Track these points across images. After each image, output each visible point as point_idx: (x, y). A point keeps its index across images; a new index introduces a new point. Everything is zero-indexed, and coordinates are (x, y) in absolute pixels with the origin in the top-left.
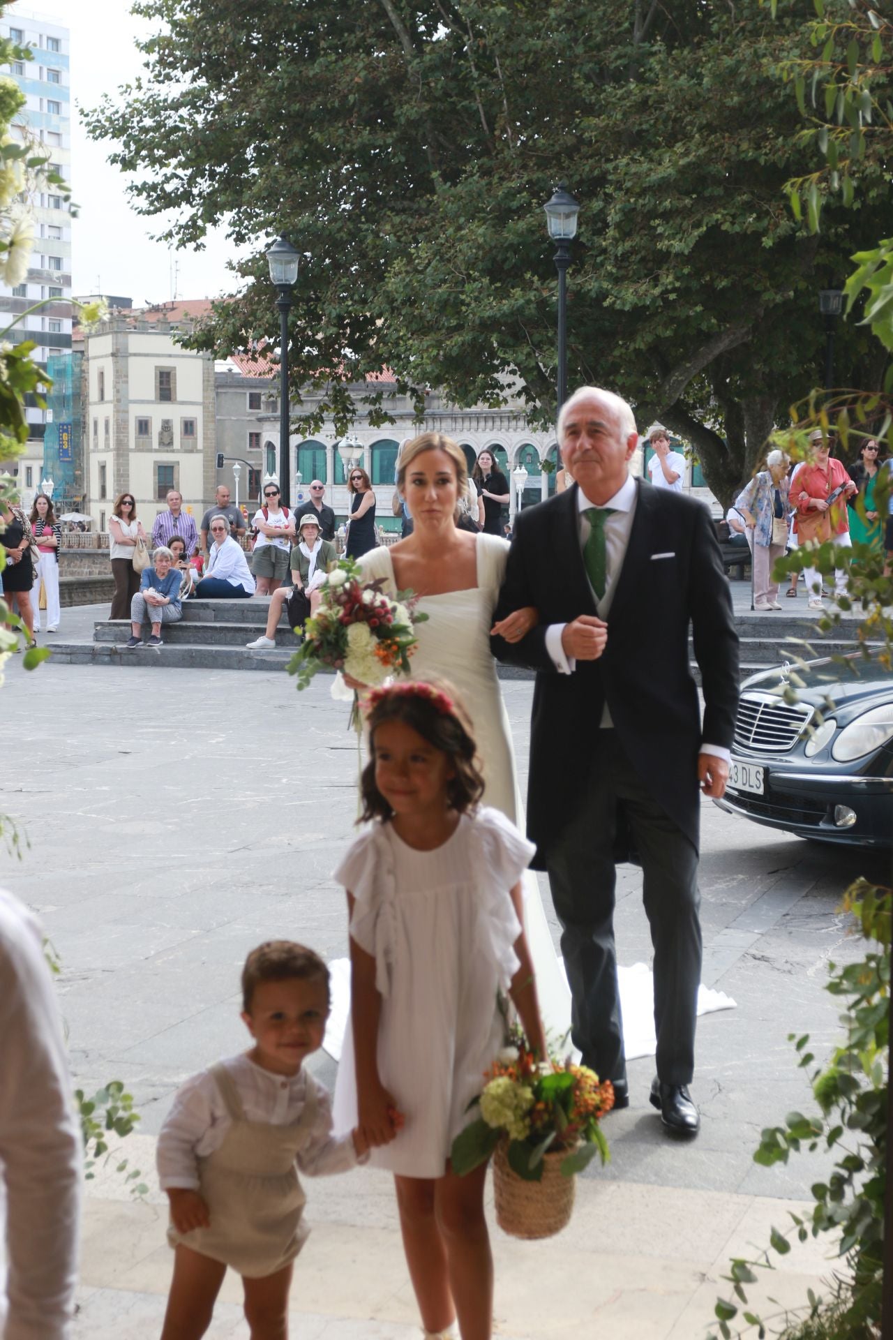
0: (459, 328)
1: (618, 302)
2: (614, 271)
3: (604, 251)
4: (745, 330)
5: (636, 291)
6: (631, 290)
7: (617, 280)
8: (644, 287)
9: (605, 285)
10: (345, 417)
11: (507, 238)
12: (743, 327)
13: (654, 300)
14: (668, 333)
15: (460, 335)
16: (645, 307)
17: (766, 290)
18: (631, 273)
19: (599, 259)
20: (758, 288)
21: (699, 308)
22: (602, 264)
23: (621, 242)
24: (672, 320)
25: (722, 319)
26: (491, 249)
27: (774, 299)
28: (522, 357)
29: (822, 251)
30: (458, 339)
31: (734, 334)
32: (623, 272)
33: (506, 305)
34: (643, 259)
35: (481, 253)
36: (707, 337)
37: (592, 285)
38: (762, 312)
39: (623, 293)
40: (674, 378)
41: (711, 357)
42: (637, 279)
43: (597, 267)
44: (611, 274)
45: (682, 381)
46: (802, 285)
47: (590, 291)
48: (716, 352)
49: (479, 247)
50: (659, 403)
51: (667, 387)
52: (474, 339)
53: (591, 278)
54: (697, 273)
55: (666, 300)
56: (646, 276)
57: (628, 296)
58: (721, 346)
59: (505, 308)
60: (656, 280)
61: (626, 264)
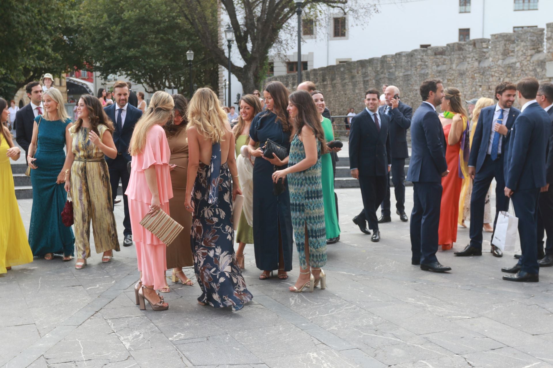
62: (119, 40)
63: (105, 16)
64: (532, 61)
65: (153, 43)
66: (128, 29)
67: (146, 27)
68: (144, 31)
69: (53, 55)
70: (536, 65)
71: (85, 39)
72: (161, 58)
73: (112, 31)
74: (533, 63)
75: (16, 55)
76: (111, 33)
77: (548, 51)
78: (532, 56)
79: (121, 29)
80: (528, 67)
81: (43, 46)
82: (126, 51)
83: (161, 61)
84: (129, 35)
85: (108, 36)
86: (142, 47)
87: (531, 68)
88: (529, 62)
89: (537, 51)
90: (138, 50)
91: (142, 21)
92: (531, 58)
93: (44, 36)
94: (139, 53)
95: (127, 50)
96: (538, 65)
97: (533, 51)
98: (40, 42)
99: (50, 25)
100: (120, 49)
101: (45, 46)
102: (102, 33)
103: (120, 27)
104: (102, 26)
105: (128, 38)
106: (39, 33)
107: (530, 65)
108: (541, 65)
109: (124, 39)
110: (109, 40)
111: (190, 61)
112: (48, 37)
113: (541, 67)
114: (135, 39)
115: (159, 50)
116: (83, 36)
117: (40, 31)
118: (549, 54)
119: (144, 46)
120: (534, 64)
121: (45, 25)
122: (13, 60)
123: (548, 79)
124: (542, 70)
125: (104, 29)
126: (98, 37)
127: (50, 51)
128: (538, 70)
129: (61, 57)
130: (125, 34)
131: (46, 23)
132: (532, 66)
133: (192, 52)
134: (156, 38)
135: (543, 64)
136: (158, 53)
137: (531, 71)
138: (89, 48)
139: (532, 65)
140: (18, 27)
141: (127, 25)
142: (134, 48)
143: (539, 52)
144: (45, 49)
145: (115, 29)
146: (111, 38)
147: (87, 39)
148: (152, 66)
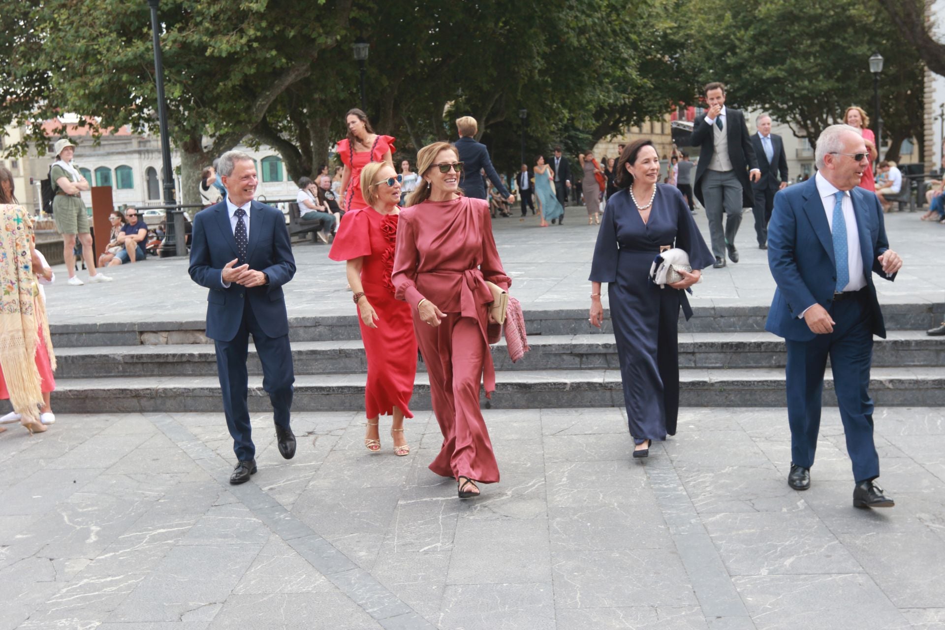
0: (98, 73)
1: (216, 51)
2: (211, 27)
3: (201, 13)
4: (305, 68)
5: (228, 41)
6: (225, 42)
7: (212, 34)
8: (234, 38)
9: (205, 39)
10: (43, 143)
11: (129, 7)
12: (303, 65)
13: (242, 47)
14: (253, 71)
15: (100, 77)
16: (236, 53)
17: (320, 35)
18: (222, 28)
19: (199, 19)
20: (313, 36)
21: (274, 53)
22: (201, 23)
23: (212, 6)
24: (254, 61)
25: (289, 59)
26: (118, 15)
27: (326, 43)
28: (148, 91)
29: (355, 8)
30: (98, 80)
31: (298, 70)
32: (216, 28)
33: (130, 52)
34: (229, 19)
35: (110, 17)
36: (278, 73)
37: (194, 37)
38: (316, 55)
39: (219, 44)
40: (259, 103)
41: (283, 87)
42: (226, 32)
43: (197, 25)
44: (207, 29)
45: (264, 105)
46: (343, 32)
47: (193, 42)
48: (287, 83)
49: (109, 13)
50: (250, 122)
51: (254, 110)
52: (110, 80)
53: (193, 32)
54: (271, 26)
55: (250, 47)
56: (233, 30)
57: (223, 45)
58: (290, 79)
59: (130, 54)
60: (242, 32)
61: (217, 22)
62: (750, 54)
63: (728, 15)
65: (806, 55)
66: (764, 34)
67: (796, 28)
68: (792, 34)
69: (639, 81)
71: (697, 57)
72: (821, 77)
73: (739, 40)
75: (581, 84)
76: (737, 43)
79: (754, 35)
81: (622, 68)
82: (763, 71)
83: (820, 83)
84: (767, 45)
85: (733, 48)
86: (788, 62)
90: (782, 67)
91: (788, 18)
93: (623, 51)
94: (783, 73)
95: (764, 68)
98: (619, 61)
99: (635, 33)
100: (752, 67)
101: (627, 68)
102: (723, 44)
103: (751, 32)
104: (722, 32)
105: (764, 48)
106: (614, 47)
109: (758, 51)
110: (734, 54)
111: (876, 74)
112: (631, 52)
114: (777, 49)
115: (817, 65)
116: (692, 51)
117: (618, 43)
119: (792, 59)
121: (627, 33)
122: (576, 93)
125: (726, 36)
126: (716, 51)
127: (634, 74)
129: (652, 84)
130: (759, 43)
131: (628, 30)
133: (880, 57)
134: (812, 45)
136: (815, 69)
138: (702, 71)
140: (568, 33)
141: (764, 27)
142: (774, 65)
144: (626, 72)
145: (743, 36)
146: (738, 50)
147: (699, 56)
148: (805, 92)
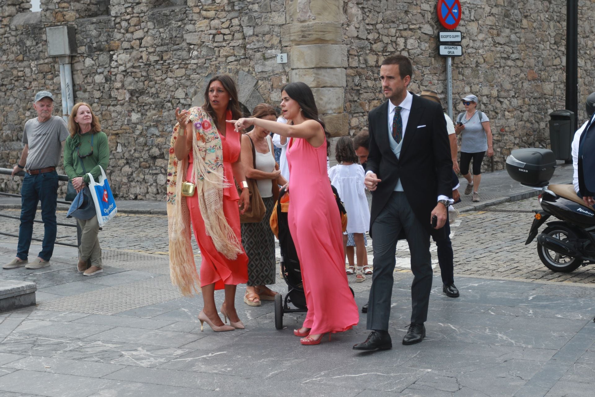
64: (13, 27)
70: (22, 34)
74: (16, 30)
77: (44, 7)
78: (11, 16)
80: (7, 37)
87: (12, 39)
88: (8, 29)
89: (19, 8)
92: (11, 20)
96: (28, 34)
97: (13, 9)
107: (10, 33)
108: (34, 33)
113: (34, 38)
118: (48, 13)
120: (19, 33)
123: (51, 60)
124: (37, 44)
128: (28, 43)
132: (15, 36)
135: (37, 31)
137: (13, 45)
139: (13, 33)
143: (24, 10)
